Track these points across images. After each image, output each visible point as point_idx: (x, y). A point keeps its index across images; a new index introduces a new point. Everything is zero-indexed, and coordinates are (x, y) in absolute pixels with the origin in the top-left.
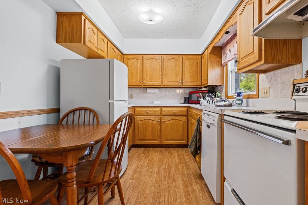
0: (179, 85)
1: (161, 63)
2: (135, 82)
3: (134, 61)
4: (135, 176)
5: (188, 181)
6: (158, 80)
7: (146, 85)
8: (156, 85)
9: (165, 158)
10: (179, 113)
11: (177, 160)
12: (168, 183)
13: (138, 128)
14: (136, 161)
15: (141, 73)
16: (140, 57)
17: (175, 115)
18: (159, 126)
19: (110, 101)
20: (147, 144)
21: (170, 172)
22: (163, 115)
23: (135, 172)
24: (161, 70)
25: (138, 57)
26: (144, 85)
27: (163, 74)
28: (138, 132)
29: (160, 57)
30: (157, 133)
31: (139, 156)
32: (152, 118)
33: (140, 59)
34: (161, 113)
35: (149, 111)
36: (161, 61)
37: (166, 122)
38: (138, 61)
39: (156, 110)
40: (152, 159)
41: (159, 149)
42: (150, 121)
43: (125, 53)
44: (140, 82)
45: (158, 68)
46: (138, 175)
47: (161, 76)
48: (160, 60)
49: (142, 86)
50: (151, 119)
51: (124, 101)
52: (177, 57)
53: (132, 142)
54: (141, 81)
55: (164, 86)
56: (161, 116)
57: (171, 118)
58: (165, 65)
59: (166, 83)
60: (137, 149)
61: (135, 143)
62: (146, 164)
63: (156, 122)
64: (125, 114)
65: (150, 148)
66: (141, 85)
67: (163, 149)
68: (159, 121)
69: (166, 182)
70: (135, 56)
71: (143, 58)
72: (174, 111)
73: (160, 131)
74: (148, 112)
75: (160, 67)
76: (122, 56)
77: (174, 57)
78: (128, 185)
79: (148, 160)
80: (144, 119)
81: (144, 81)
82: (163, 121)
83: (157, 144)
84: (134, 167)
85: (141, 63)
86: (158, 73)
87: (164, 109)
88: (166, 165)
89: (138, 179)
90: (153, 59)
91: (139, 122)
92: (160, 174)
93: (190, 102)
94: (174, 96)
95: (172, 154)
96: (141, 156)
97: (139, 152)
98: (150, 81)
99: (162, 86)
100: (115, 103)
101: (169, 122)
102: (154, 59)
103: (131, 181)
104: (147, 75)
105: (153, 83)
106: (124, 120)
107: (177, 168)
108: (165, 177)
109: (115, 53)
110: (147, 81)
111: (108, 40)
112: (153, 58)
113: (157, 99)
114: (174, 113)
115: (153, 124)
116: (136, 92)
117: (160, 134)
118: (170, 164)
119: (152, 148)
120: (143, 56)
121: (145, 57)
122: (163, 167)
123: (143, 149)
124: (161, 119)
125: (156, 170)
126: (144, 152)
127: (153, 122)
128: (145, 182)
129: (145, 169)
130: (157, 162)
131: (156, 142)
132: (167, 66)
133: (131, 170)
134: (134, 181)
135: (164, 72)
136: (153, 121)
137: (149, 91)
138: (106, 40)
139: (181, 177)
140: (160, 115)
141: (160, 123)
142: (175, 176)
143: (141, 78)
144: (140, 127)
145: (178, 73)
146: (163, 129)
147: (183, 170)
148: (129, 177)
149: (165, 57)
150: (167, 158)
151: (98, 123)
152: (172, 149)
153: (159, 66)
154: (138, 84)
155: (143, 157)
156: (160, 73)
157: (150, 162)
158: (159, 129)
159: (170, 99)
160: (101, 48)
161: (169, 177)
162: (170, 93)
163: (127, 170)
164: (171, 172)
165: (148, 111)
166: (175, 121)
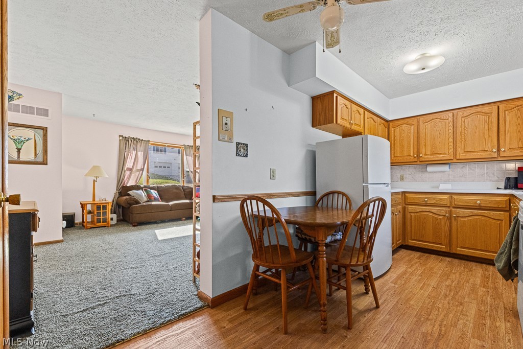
0: (491, 157)
1: (451, 124)
2: (406, 157)
3: (405, 127)
4: (399, 281)
5: (489, 312)
6: (446, 152)
7: (423, 160)
8: (443, 159)
9: (455, 273)
10: (489, 205)
11: (479, 281)
12: (449, 303)
13: (411, 223)
14: (404, 266)
15: (416, 143)
16: (415, 121)
17: (480, 208)
18: (448, 223)
19: (363, 184)
20: (426, 247)
21: (457, 293)
22: (454, 207)
23: (400, 277)
24: (451, 135)
25: (410, 121)
26: (420, 161)
27: (456, 141)
28: (411, 226)
29: (450, 114)
30: (443, 234)
31: (410, 261)
32: (434, 209)
33: (413, 123)
34: (451, 203)
35: (429, 199)
36: (452, 120)
37: (462, 219)
38: (410, 127)
39: (441, 199)
40: (431, 269)
41: (448, 259)
42: (431, 214)
43: (390, 119)
44: (415, 157)
45: (447, 132)
46: (403, 282)
47: (452, 144)
48: (450, 119)
49: (418, 163)
50: (432, 211)
51: (384, 184)
52: (485, 109)
53: (400, 241)
54: (415, 155)
55: (457, 159)
56: (451, 208)
57: (472, 212)
58: (459, 125)
59: (461, 155)
60: (409, 252)
61: (406, 243)
62: (419, 272)
63: (441, 217)
65: (432, 255)
66: (416, 162)
67: (456, 261)
68: (447, 215)
69: (446, 302)
70: (406, 121)
71: (418, 122)
72: (478, 202)
73: (450, 231)
74: (426, 201)
75: (450, 131)
76: (386, 124)
77: (479, 109)
78: (387, 287)
79: (423, 268)
80: (421, 210)
81: (421, 155)
82: (454, 215)
83: (444, 250)
84: (400, 272)
85: (416, 129)
86: (447, 139)
87: (456, 197)
88: (453, 282)
89: (403, 286)
90: (436, 120)
91: (413, 215)
92: (439, 290)
94: (482, 176)
95: (470, 271)
96: (414, 262)
97: (411, 256)
98: (431, 154)
99: (455, 161)
100: (369, 186)
101: (467, 219)
102: (439, 120)
103: (393, 285)
104: (425, 145)
105: (437, 157)
107: (473, 290)
108: (446, 296)
109: (375, 122)
110: (426, 154)
111: (365, 109)
112: (436, 118)
113: (447, 181)
114: (477, 205)
115: (437, 219)
117: (450, 237)
118: (462, 282)
119: (434, 256)
120: (418, 117)
121: (421, 119)
122: (447, 283)
123: (418, 254)
124: (450, 211)
125: (433, 283)
126: (419, 258)
127: (437, 216)
128: (411, 292)
129: (415, 278)
130: (439, 275)
131: (443, 248)
132: (463, 127)
133: (395, 273)
134: (397, 286)
135: (459, 138)
136: (435, 214)
137: (429, 169)
138: (362, 111)
139: (478, 304)
140: (449, 207)
141: (450, 218)
142: (466, 299)
143: (416, 150)
144: (413, 222)
145: (489, 136)
146: (454, 229)
147: (485, 297)
148: (391, 280)
149: (460, 113)
150: (458, 274)
152: (474, 264)
153: (447, 129)
154: (412, 159)
155: (416, 263)
156: (451, 140)
157: (426, 272)
158: (447, 228)
159: (473, 181)
160: (356, 122)
161: (453, 298)
162: (473, 170)
163: (390, 272)
164: (460, 293)
165: (426, 199)
166: (480, 217)
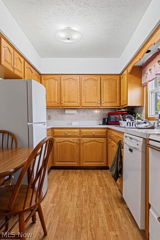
0: (97, 106)
1: (79, 83)
2: (53, 103)
3: (52, 81)
4: (56, 199)
5: (109, 205)
6: (76, 101)
7: (64, 105)
8: (75, 106)
9: (85, 181)
10: (98, 135)
11: (98, 183)
12: (89, 207)
13: (57, 150)
14: (56, 184)
15: (59, 93)
16: (57, 78)
17: (94, 136)
18: (78, 147)
19: (28, 124)
20: (67, 165)
21: (91, 195)
22: (81, 137)
23: (55, 196)
24: (79, 90)
25: (56, 77)
26: (62, 106)
27: (81, 95)
28: (57, 154)
29: (78, 77)
30: (76, 155)
31: (58, 178)
32: (71, 139)
33: (57, 79)
34: (80, 134)
35: (68, 132)
36: (79, 81)
37: (85, 144)
38: (55, 82)
39: (74, 132)
40: (72, 181)
41: (79, 171)
42: (69, 143)
43: (42, 73)
44: (58, 103)
45: (77, 89)
46: (58, 199)
47: (79, 97)
48: (78, 80)
49: (61, 107)
50: (70, 140)
51: (42, 123)
52: (95, 77)
53: (51, 164)
54: (59, 102)
55: (82, 107)
56: (80, 138)
57: (90, 139)
58: (83, 85)
59: (84, 104)
60: (56, 171)
61: (54, 165)
62: (66, 187)
63: (75, 144)
64: (45, 138)
65: (70, 170)
66: (59, 106)
67: (83, 171)
68: (78, 142)
69: (87, 206)
70: (53, 76)
71: (60, 79)
72: (93, 133)
73: (80, 152)
74: (66, 134)
75: (78, 88)
76: (39, 76)
77: (92, 77)
78: (48, 209)
79: (67, 183)
80: (63, 140)
81: (62, 102)
82: (82, 142)
83: (76, 165)
84: (54, 190)
85: (59, 84)
86: (76, 93)
87: (82, 130)
88: (86, 187)
89: (59, 203)
90: (71, 79)
91: (58, 144)
92: (81, 197)
93: (108, 124)
94: (92, 117)
95: (91, 176)
96: (61, 178)
97: (58, 174)
98: (68, 102)
99: (81, 107)
100: (34, 125)
101: (88, 144)
102: (72, 80)
103: (52, 205)
104: (65, 95)
105: (71, 104)
106: (44, 145)
107: (97, 191)
108: (86, 201)
109: (32, 73)
110: (65, 102)
111: (25, 60)
112: (71, 78)
113: (76, 120)
114: (93, 135)
115: (72, 145)
116: (54, 113)
117: (79, 157)
118: (90, 186)
119: (71, 170)
120: (60, 76)
121: (62, 77)
122: (83, 190)
123: (62, 171)
124: (80, 140)
125: (76, 193)
126: (63, 175)
127: (72, 144)
128: (66, 206)
129: (65, 192)
130: (77, 185)
131: (75, 164)
132: (85, 87)
133: (51, 193)
134: (55, 205)
135: (83, 93)
136: (72, 142)
137: (67, 112)
138: (22, 60)
139: (103, 201)
140: (79, 137)
141: (79, 144)
142: (96, 199)
143: (59, 99)
144: (58, 149)
145: (97, 94)
146: (81, 151)
147: (104, 194)
148: (50, 201)
149: (83, 77)
150: (86, 180)
151: (16, 147)
152: (91, 171)
153: (77, 86)
154: (56, 104)
155: (62, 179)
156: (79, 94)
157: (70, 185)
158: (78, 151)
159: (88, 120)
160: (18, 68)
161: (90, 201)
162: (88, 114)
163: (47, 193)
164: (92, 196)
165: (66, 133)
166: (94, 142)
